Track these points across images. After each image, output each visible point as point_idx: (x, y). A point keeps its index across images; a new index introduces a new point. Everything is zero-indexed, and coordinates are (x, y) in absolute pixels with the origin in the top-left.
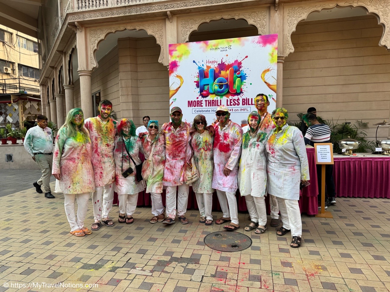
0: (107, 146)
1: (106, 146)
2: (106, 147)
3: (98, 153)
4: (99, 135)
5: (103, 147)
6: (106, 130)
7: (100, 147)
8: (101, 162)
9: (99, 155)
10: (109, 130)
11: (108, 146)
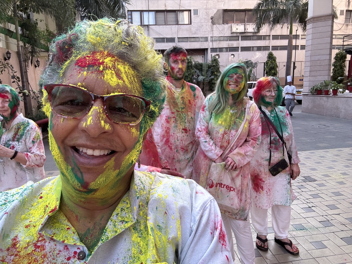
0: (184, 131)
1: (182, 132)
2: (183, 134)
3: (170, 145)
4: (173, 113)
5: (178, 135)
6: (183, 103)
7: (172, 134)
8: (174, 161)
9: (171, 148)
10: (187, 102)
11: (186, 133)
